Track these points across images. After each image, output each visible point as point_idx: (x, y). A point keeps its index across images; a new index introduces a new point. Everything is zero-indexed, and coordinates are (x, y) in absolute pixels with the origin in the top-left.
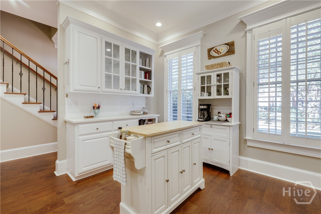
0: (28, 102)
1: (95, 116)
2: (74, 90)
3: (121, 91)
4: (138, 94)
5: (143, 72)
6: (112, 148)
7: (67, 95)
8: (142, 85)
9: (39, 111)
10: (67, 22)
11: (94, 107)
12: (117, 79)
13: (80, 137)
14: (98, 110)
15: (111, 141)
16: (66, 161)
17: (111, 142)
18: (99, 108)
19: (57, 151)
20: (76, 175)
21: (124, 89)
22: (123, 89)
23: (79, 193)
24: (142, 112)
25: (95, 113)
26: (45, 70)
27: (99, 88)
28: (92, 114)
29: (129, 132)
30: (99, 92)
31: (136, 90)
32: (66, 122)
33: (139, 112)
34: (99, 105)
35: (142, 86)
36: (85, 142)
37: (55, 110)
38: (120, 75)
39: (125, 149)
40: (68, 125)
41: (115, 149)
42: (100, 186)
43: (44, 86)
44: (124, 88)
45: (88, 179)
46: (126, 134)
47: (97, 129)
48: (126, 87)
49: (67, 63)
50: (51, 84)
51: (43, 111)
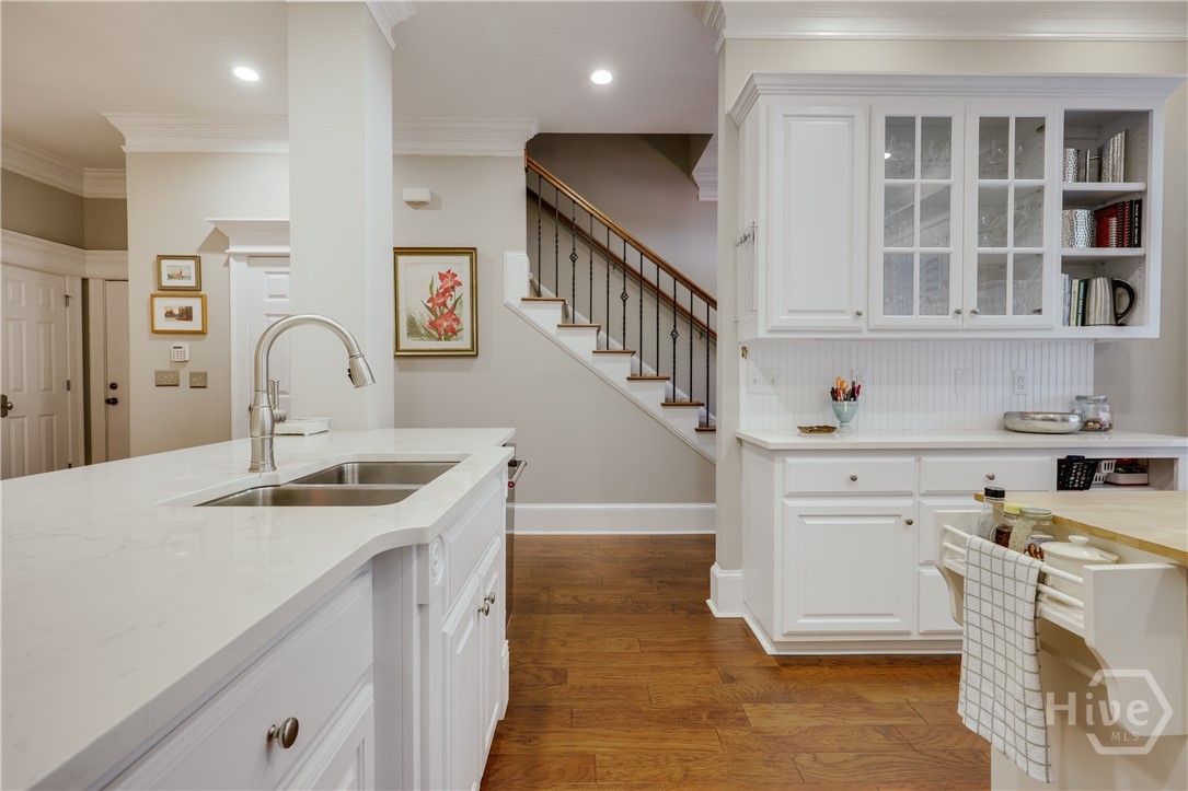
0: (638, 376)
1: (837, 425)
2: (770, 331)
3: (957, 322)
4: (1050, 329)
5: (1082, 216)
6: (956, 580)
7: (744, 348)
8: (1076, 282)
9: (664, 402)
10: (750, 95)
11: (834, 393)
12: (937, 268)
13: (791, 503)
14: (852, 403)
15: (947, 544)
16: (741, 575)
17: (946, 549)
18: (853, 394)
19: (713, 532)
20: (778, 638)
21: (975, 312)
22: (966, 312)
23: (790, 706)
24: (1075, 420)
25: (839, 416)
26: (677, 277)
27: (859, 314)
28: (830, 421)
29: (1055, 520)
30: (860, 331)
31: (1039, 311)
32: (740, 441)
33: (1053, 420)
34: (854, 383)
35: (1075, 289)
36: (808, 521)
37: (702, 402)
38: (954, 249)
39: (1037, 600)
40: (746, 453)
41: (970, 587)
42: (869, 711)
43: (675, 326)
44: (974, 306)
45: (817, 665)
46: (1035, 529)
47: (854, 479)
48: (980, 302)
49: (748, 238)
50: (691, 319)
51: (671, 403)
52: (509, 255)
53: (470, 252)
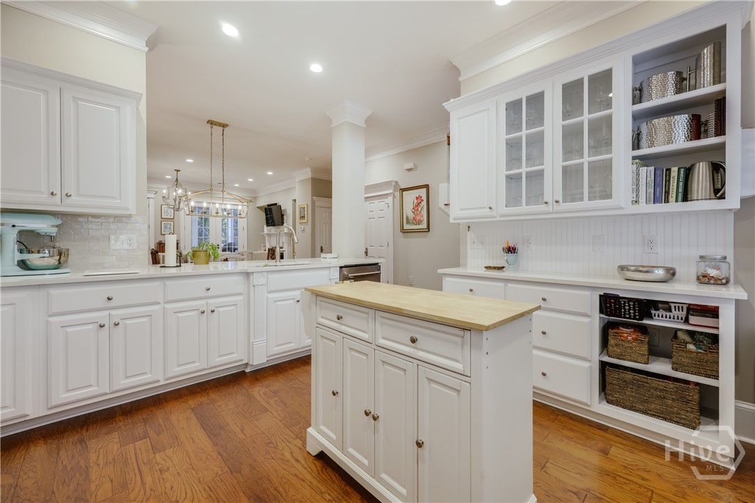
1: (506, 267)
7: (469, 227)
21: (557, 202)
27: (490, 208)
38: (546, 166)
44: (559, 198)
52: (441, 185)
53: (427, 186)
